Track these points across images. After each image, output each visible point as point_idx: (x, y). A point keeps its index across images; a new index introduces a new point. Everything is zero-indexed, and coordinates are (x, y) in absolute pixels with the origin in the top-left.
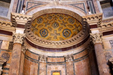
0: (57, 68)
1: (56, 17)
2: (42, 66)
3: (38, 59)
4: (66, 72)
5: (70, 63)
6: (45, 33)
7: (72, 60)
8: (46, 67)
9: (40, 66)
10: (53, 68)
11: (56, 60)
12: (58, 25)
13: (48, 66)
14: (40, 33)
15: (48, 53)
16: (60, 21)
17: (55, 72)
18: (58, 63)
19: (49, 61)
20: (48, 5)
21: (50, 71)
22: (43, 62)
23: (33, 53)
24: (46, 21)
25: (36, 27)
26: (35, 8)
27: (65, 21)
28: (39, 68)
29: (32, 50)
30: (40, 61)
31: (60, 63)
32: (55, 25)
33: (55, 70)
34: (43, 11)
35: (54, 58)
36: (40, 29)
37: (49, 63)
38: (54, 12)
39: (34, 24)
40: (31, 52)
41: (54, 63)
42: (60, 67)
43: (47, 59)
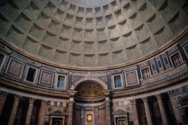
0: (90, 113)
4: (95, 115)
5: (97, 111)
6: (84, 92)
7: (98, 109)
9: (81, 113)
10: (88, 113)
13: (85, 112)
16: (92, 86)
17: (89, 115)
20: (85, 78)
21: (86, 115)
22: (83, 110)
26: (78, 80)
27: (95, 86)
30: (81, 110)
32: (90, 87)
35: (89, 107)
37: (86, 110)
43: (85, 108)
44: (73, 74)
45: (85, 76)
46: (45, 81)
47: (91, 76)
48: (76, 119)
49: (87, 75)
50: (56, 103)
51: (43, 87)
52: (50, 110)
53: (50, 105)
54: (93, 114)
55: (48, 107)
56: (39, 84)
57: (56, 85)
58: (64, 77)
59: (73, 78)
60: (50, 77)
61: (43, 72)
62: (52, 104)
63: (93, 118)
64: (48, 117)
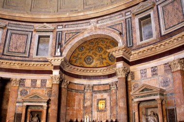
0: (102, 96)
1: (97, 42)
2: (88, 96)
3: (83, 89)
4: (110, 100)
5: (114, 91)
6: (90, 59)
7: (115, 88)
8: (92, 95)
9: (86, 96)
10: (99, 96)
11: (102, 88)
12: (102, 49)
13: (94, 95)
14: (85, 61)
15: (94, 82)
16: (103, 45)
17: (101, 100)
18: (104, 91)
19: (95, 89)
20: (86, 32)
21: (96, 100)
22: (89, 91)
23: (78, 84)
24: (88, 48)
25: (79, 56)
26: (73, 39)
27: (108, 45)
28: (84, 98)
29: (76, 81)
30: (86, 91)
31: (105, 91)
32: (100, 49)
33: (100, 98)
34: (82, 40)
35: (100, 86)
36: (83, 57)
37: (95, 91)
38: (94, 38)
39: (76, 55)
40: (76, 84)
41: (100, 92)
42: (105, 95)
43: (93, 87)
44: (64, 29)
45: (85, 29)
46: (16, 48)
47: (96, 28)
48: (76, 108)
49: (89, 27)
50: (34, 81)
51: (12, 58)
52: (24, 93)
53: (23, 85)
54: (108, 98)
55: (21, 89)
56: (5, 53)
57: (34, 51)
58: (49, 37)
59: (64, 36)
60: (25, 40)
61: (12, 34)
62: (28, 83)
63: (108, 104)
64: (21, 104)
